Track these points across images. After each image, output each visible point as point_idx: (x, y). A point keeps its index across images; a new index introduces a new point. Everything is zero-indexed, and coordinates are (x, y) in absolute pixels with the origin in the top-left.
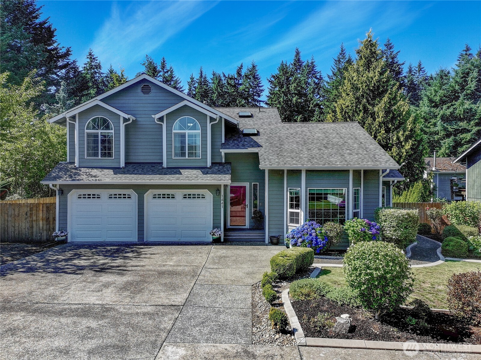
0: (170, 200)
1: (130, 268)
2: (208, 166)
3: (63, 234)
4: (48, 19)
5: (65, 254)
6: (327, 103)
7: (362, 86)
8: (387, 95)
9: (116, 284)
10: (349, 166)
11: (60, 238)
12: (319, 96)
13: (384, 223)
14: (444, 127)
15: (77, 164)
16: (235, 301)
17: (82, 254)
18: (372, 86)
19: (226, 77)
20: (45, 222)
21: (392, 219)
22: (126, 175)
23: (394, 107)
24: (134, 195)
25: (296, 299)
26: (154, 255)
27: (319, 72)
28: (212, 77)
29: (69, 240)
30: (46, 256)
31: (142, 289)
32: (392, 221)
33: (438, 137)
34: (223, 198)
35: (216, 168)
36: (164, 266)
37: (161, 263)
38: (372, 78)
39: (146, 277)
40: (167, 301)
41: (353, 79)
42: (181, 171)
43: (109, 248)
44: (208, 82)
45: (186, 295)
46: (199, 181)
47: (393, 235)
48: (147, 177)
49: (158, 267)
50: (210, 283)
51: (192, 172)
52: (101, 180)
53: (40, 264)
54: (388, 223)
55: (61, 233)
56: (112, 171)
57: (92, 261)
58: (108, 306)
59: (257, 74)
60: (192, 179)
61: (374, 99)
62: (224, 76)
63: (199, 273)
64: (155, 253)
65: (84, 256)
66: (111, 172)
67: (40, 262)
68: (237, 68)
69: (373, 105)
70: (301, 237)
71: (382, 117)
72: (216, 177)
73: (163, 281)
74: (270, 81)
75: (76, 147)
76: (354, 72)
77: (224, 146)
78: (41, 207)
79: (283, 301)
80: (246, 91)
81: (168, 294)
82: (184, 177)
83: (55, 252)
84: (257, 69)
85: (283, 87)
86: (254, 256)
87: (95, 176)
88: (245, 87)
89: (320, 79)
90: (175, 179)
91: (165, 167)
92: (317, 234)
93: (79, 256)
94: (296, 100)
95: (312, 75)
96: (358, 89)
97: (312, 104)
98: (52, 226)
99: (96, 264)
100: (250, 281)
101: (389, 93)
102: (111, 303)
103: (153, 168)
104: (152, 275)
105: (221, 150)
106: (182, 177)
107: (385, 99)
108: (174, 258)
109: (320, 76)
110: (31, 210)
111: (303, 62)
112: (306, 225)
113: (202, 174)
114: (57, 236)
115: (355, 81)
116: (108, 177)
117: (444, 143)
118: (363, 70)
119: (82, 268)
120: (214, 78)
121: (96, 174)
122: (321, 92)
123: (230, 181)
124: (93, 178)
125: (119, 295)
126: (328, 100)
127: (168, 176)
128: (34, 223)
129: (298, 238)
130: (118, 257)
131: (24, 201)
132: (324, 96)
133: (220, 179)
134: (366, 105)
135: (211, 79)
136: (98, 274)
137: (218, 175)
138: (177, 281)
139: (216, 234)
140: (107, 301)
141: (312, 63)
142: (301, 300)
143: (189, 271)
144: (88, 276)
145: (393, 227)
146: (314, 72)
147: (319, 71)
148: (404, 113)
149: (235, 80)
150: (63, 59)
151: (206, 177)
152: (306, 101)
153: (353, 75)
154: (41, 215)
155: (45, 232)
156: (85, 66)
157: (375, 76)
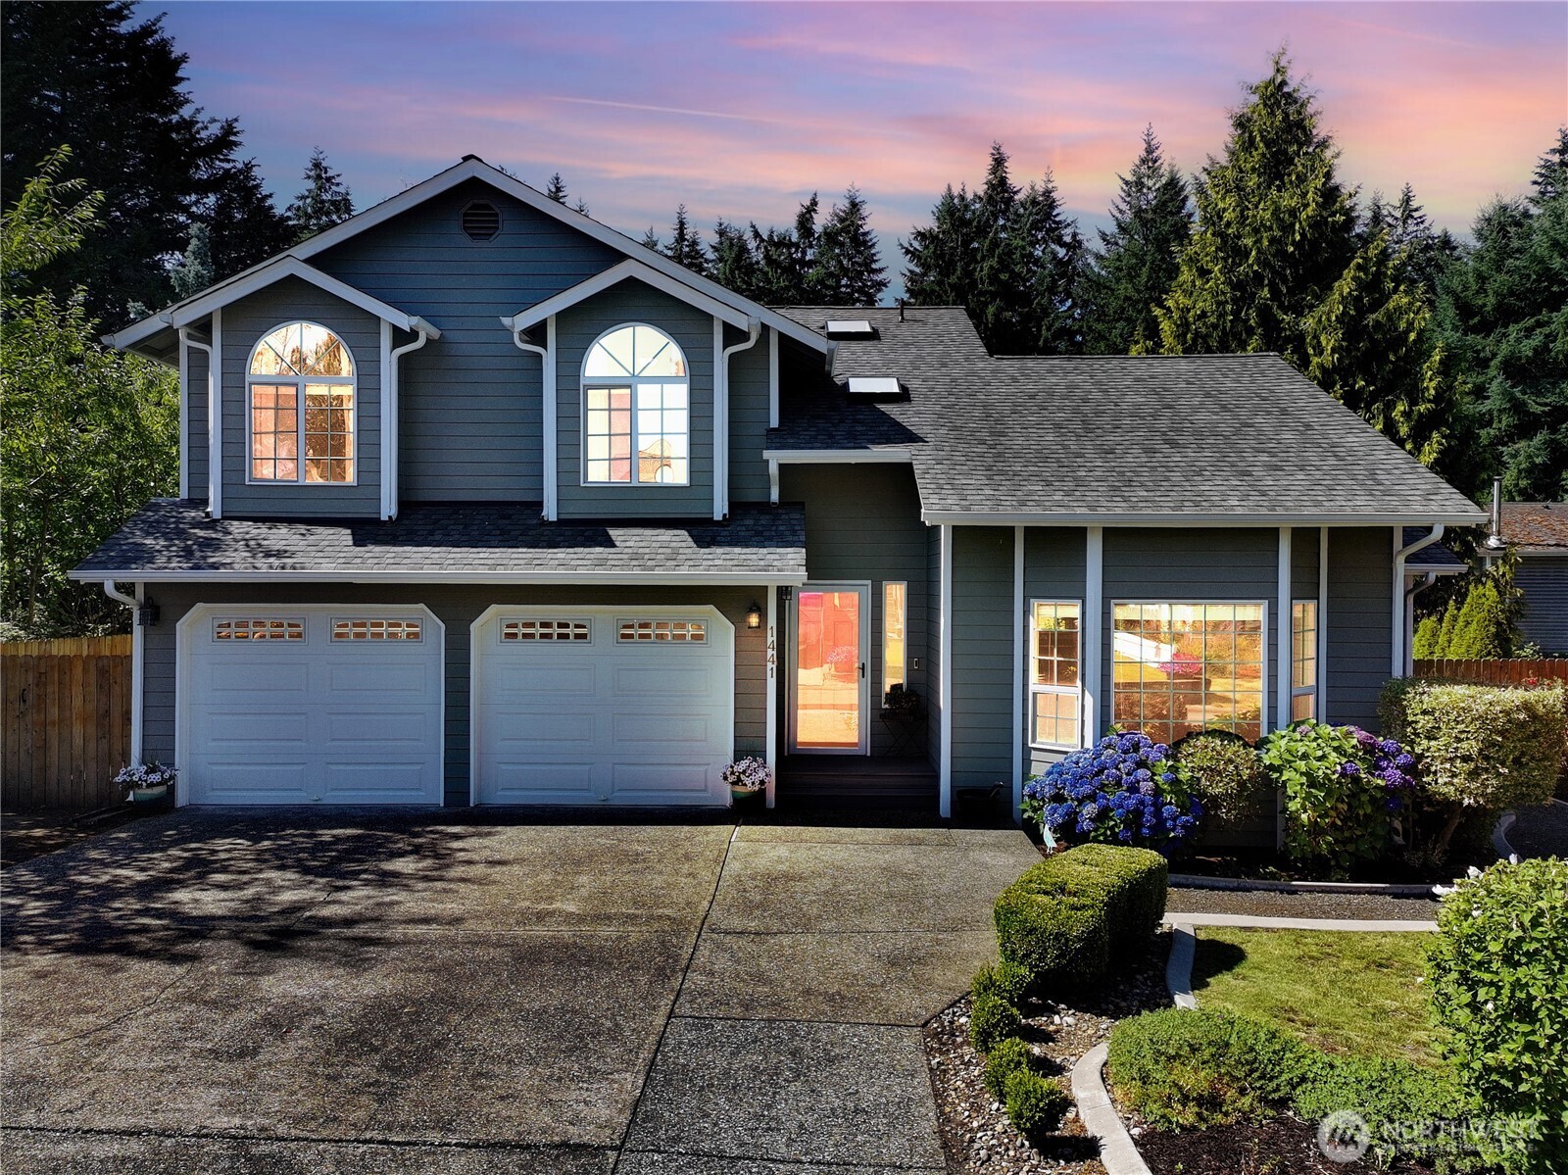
0: (571, 648)
1: (398, 932)
2: (718, 516)
3: (155, 777)
4: (158, 20)
5: (150, 859)
6: (1099, 326)
7: (1255, 242)
8: (1349, 274)
9: (323, 1013)
10: (1280, 511)
11: (146, 792)
12: (1069, 303)
13: (1425, 742)
14: (1512, 399)
15: (214, 508)
16: (860, 1118)
17: (216, 862)
18: (1294, 241)
19: (762, 240)
20: (92, 730)
21: (1461, 727)
22: (401, 549)
23: (1374, 316)
24: (434, 628)
25: (1151, 1119)
26: (504, 868)
27: (1069, 225)
28: (715, 239)
29: (182, 799)
30: (73, 868)
31: (438, 1044)
32: (1463, 736)
33: (1492, 432)
34: (775, 638)
35: (747, 522)
36: (541, 917)
37: (528, 903)
38: (1293, 213)
39: (459, 978)
40: (545, 1118)
41: (1221, 218)
42: (613, 533)
43: (327, 835)
44: (702, 256)
45: (630, 1082)
46: (684, 571)
47: (1462, 792)
48: (481, 555)
49: (518, 923)
50: (738, 1011)
51: (653, 539)
52: (303, 568)
53: (33, 908)
54: (1443, 741)
55: (147, 773)
56: (349, 531)
57: (249, 892)
58: (264, 1148)
59: (866, 228)
60: (653, 563)
61: (1299, 286)
62: (757, 235)
63: (685, 955)
64: (505, 857)
65: (224, 870)
66: (345, 535)
67: (38, 898)
68: (798, 210)
69: (1299, 311)
70: (1092, 798)
71: (1334, 350)
72: (749, 557)
73: (534, 998)
74: (908, 252)
75: (211, 441)
76: (1227, 191)
77: (779, 438)
78: (78, 672)
79: (1092, 1130)
80: (828, 287)
81: (551, 1077)
82: (626, 557)
83: (114, 851)
84: (864, 214)
85: (955, 270)
86: (905, 876)
87: (279, 554)
88: (824, 271)
89: (1076, 245)
90: (589, 562)
91: (553, 518)
92: (1156, 784)
93: (199, 869)
94: (996, 315)
95: (1047, 233)
96: (1242, 254)
97: (1048, 329)
98: (118, 746)
99: (260, 909)
100: (913, 1003)
101: (1359, 264)
102: (282, 1130)
103: (507, 521)
104: (489, 966)
105: (767, 454)
106: (615, 557)
107: (1345, 285)
108: (583, 879)
109: (1075, 235)
110: (41, 680)
111: (1018, 191)
112: (1109, 746)
113: (692, 544)
114: (132, 785)
115: (1228, 225)
116: (333, 554)
117: (1514, 456)
118: (1259, 187)
119: (202, 927)
120: (721, 243)
121: (284, 542)
122: (1076, 289)
123: (803, 573)
124: (272, 560)
125: (329, 1077)
126: (1099, 316)
127: (561, 554)
128: (53, 733)
129: (1081, 802)
130: (355, 875)
131: (34, 650)
132: (1086, 304)
133: (762, 563)
134: (1272, 308)
135: (713, 247)
136: (260, 960)
137: (754, 550)
138: (593, 998)
139: (748, 781)
140: (266, 1114)
141: (1047, 193)
142: (1182, 1127)
143: (645, 947)
144: (213, 968)
145: (1466, 759)
146: (1055, 222)
147: (1069, 221)
148: (1412, 336)
149: (793, 250)
150: (211, 159)
151: (710, 557)
152: (1026, 319)
153: (1221, 205)
154: (77, 702)
155: (92, 765)
156: (301, 203)
157: (1306, 206)
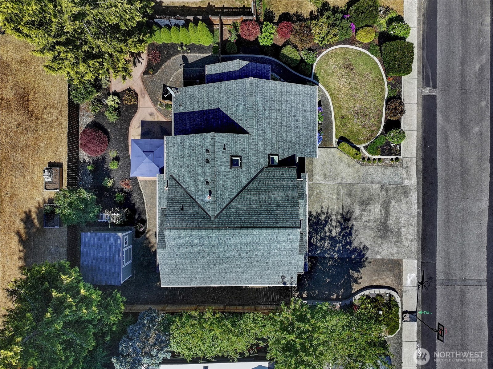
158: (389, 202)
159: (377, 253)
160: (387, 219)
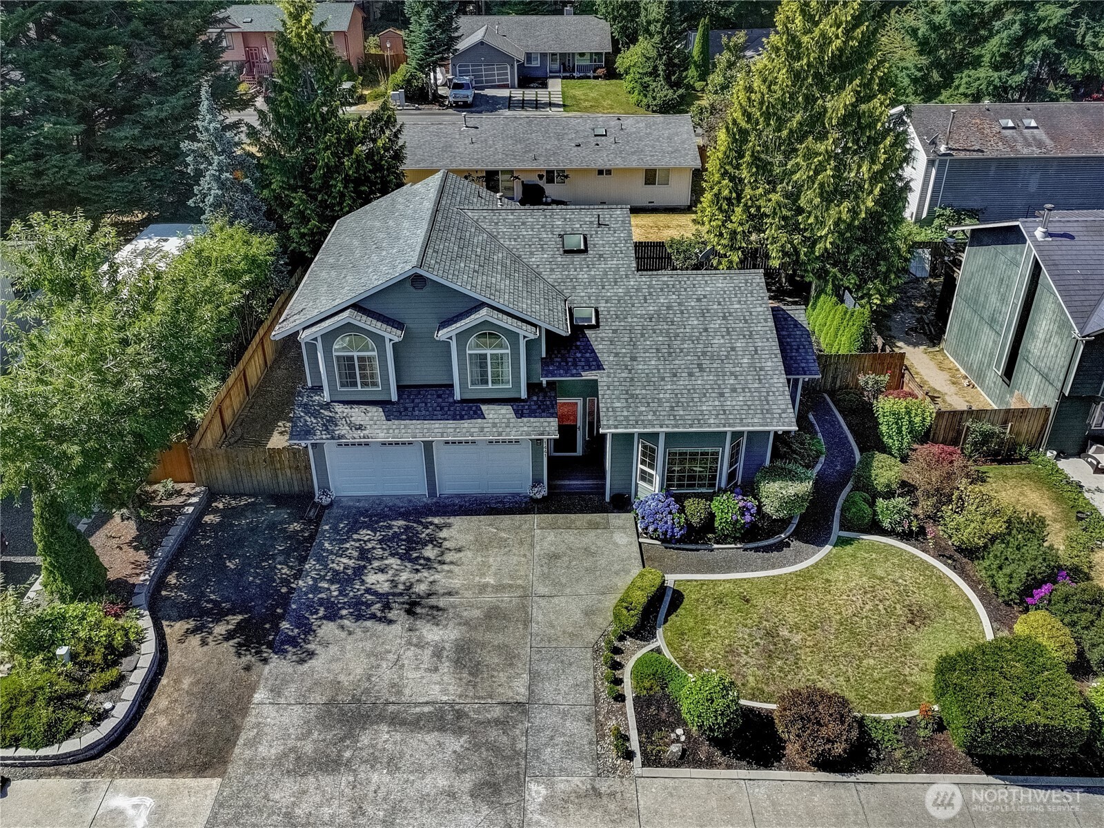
0: (470, 446)
2: (523, 397)
5: (347, 550)
9: (446, 649)
15: (327, 399)
20: (293, 471)
22: (405, 422)
24: (418, 442)
26: (464, 553)
30: (328, 558)
31: (478, 663)
35: (534, 399)
36: (485, 588)
37: (478, 578)
39: (473, 628)
40: (511, 693)
45: (526, 678)
48: (436, 425)
49: (479, 593)
50: (547, 644)
51: (499, 412)
53: (334, 590)
57: (390, 575)
58: (457, 707)
60: (502, 430)
63: (530, 613)
64: (462, 545)
66: (381, 412)
67: (330, 582)
72: (537, 424)
75: (322, 375)
77: (545, 365)
79: (625, 693)
81: (508, 676)
82: (490, 425)
83: (331, 542)
87: (360, 427)
90: (477, 429)
91: (459, 399)
92: (674, 522)
98: (304, 476)
100: (590, 635)
102: (457, 700)
103: (441, 400)
106: (486, 425)
108: (491, 559)
113: (514, 415)
121: (359, 418)
124: (358, 432)
125: (459, 679)
127: (465, 424)
128: (279, 473)
133: (541, 428)
137: (539, 419)
138: (510, 638)
140: (452, 695)
142: (643, 695)
143: (518, 607)
151: (522, 424)
155: (295, 482)
158: (459, 731)
159: (276, 691)
160: (396, 721)
